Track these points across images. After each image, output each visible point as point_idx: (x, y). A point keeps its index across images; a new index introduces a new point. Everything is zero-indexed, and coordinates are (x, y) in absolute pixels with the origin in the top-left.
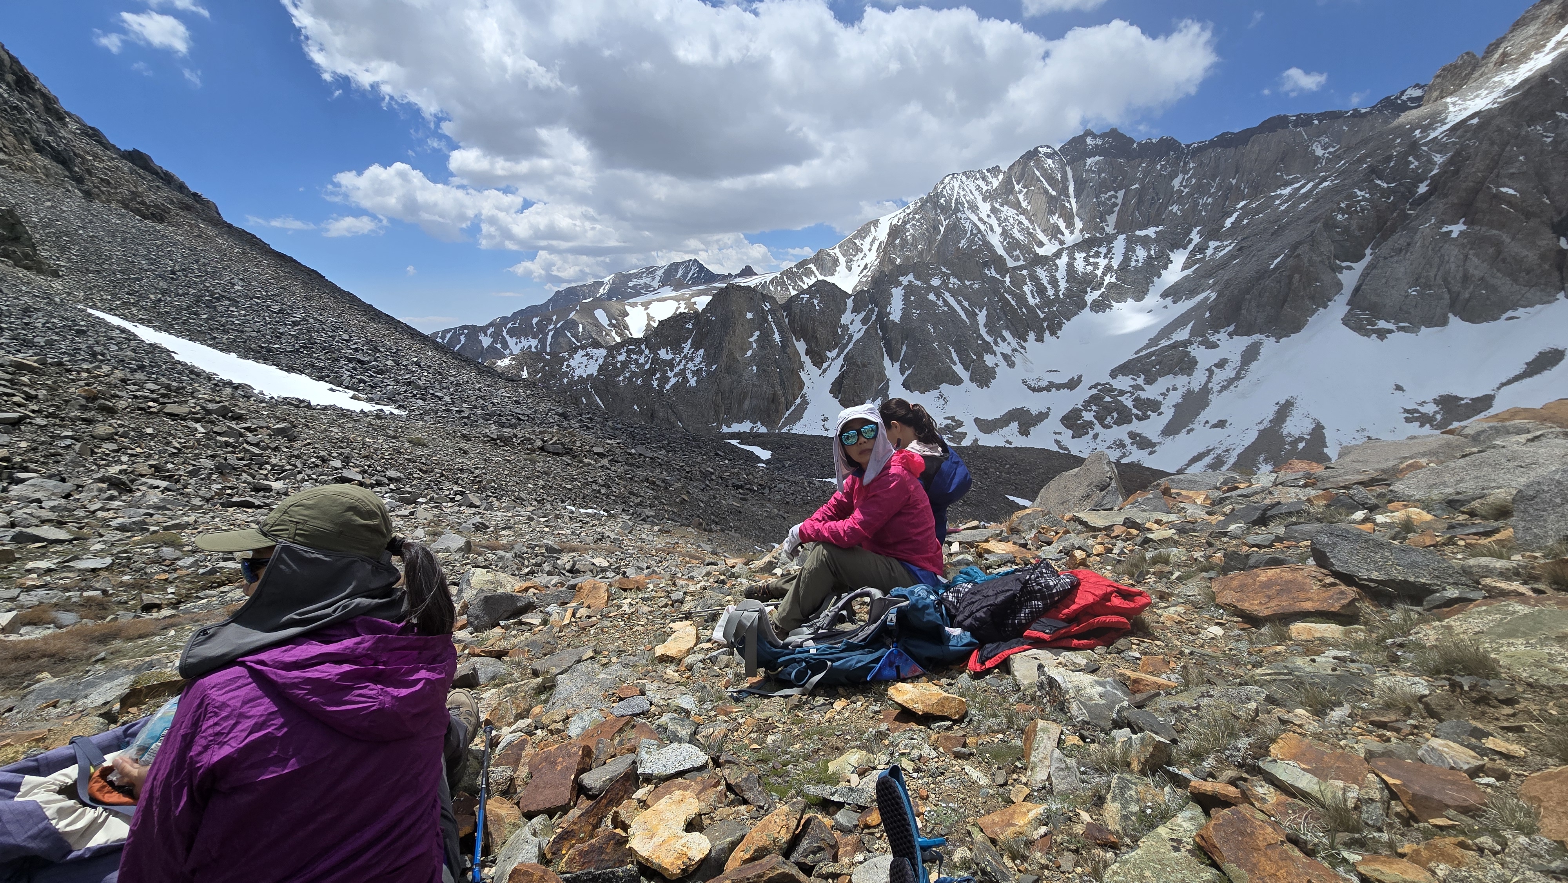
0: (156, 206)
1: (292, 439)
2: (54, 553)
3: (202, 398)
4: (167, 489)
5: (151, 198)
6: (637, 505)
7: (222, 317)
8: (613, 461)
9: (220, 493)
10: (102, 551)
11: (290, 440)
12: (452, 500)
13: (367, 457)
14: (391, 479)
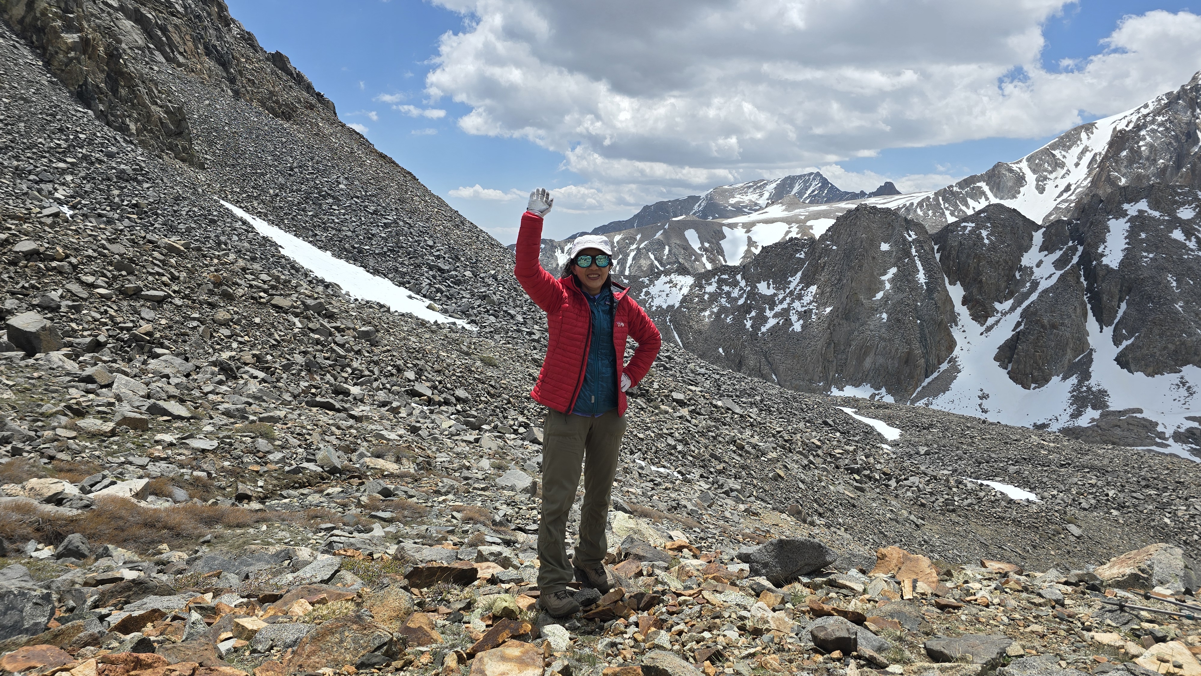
0: (287, 105)
1: (374, 344)
2: (176, 428)
3: (304, 293)
4: (264, 380)
5: (285, 97)
6: (720, 472)
7: (325, 214)
8: (695, 413)
9: (306, 391)
10: (211, 433)
11: (372, 345)
12: (516, 432)
13: (439, 372)
14: (458, 399)
